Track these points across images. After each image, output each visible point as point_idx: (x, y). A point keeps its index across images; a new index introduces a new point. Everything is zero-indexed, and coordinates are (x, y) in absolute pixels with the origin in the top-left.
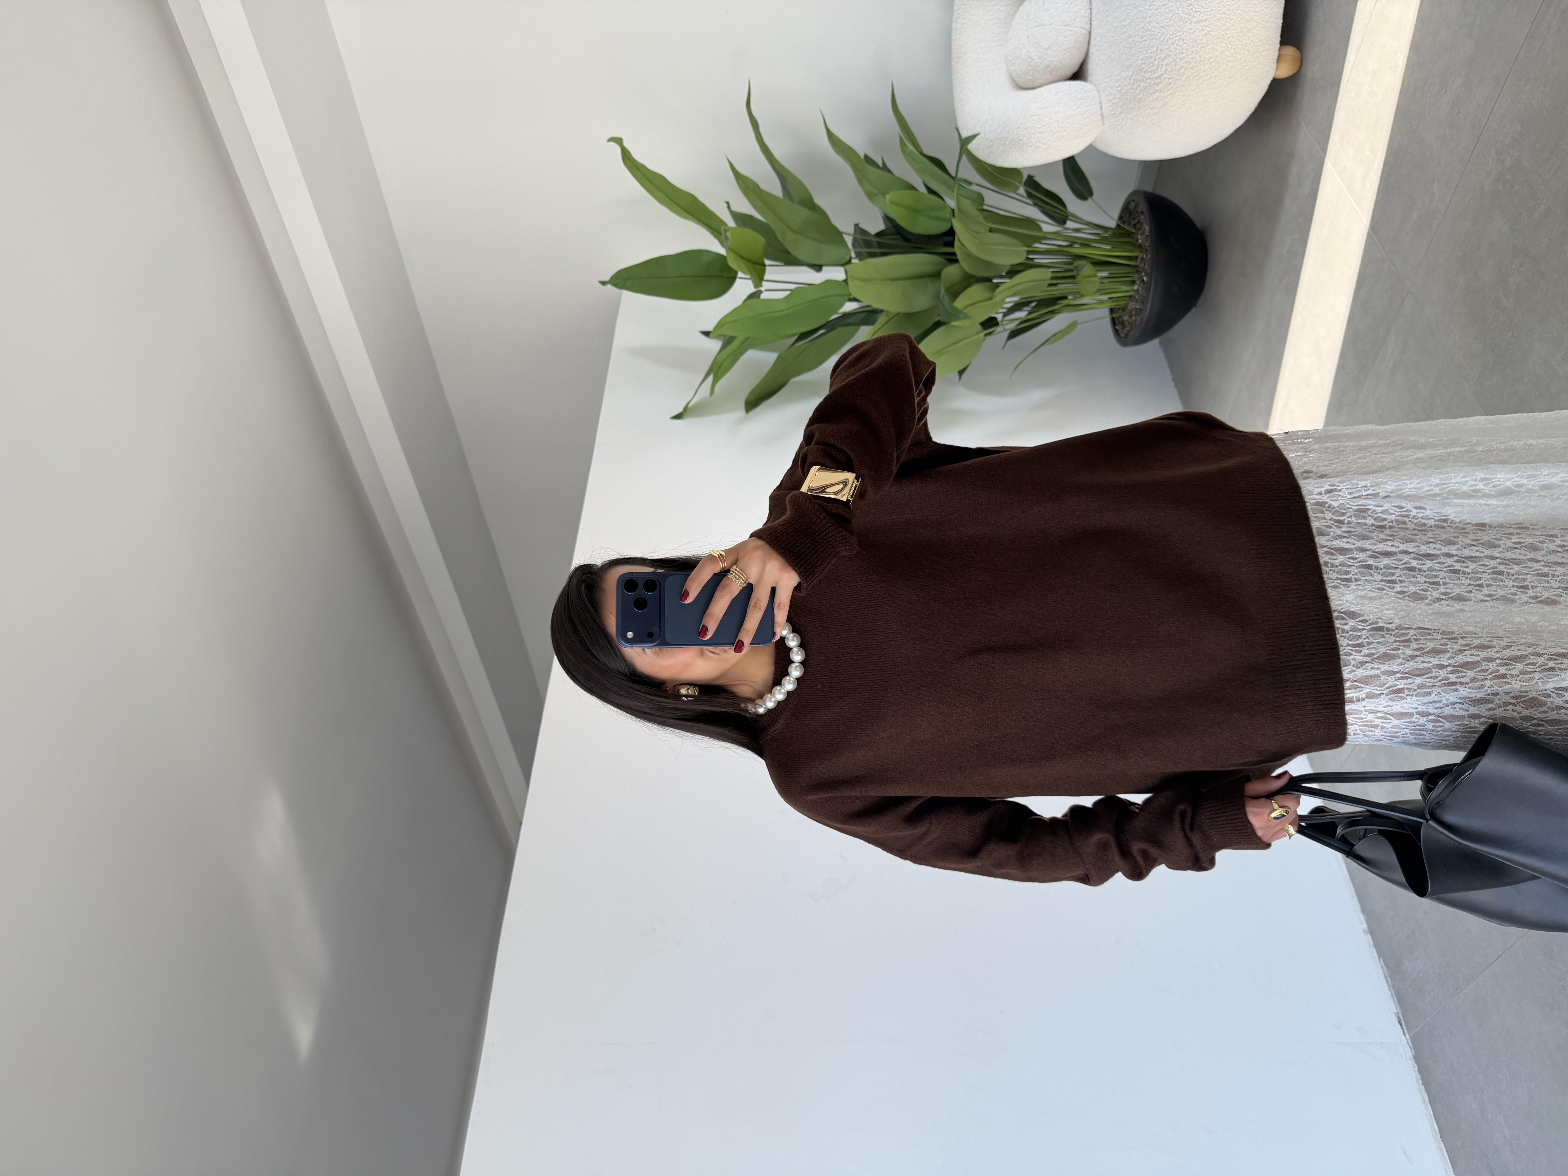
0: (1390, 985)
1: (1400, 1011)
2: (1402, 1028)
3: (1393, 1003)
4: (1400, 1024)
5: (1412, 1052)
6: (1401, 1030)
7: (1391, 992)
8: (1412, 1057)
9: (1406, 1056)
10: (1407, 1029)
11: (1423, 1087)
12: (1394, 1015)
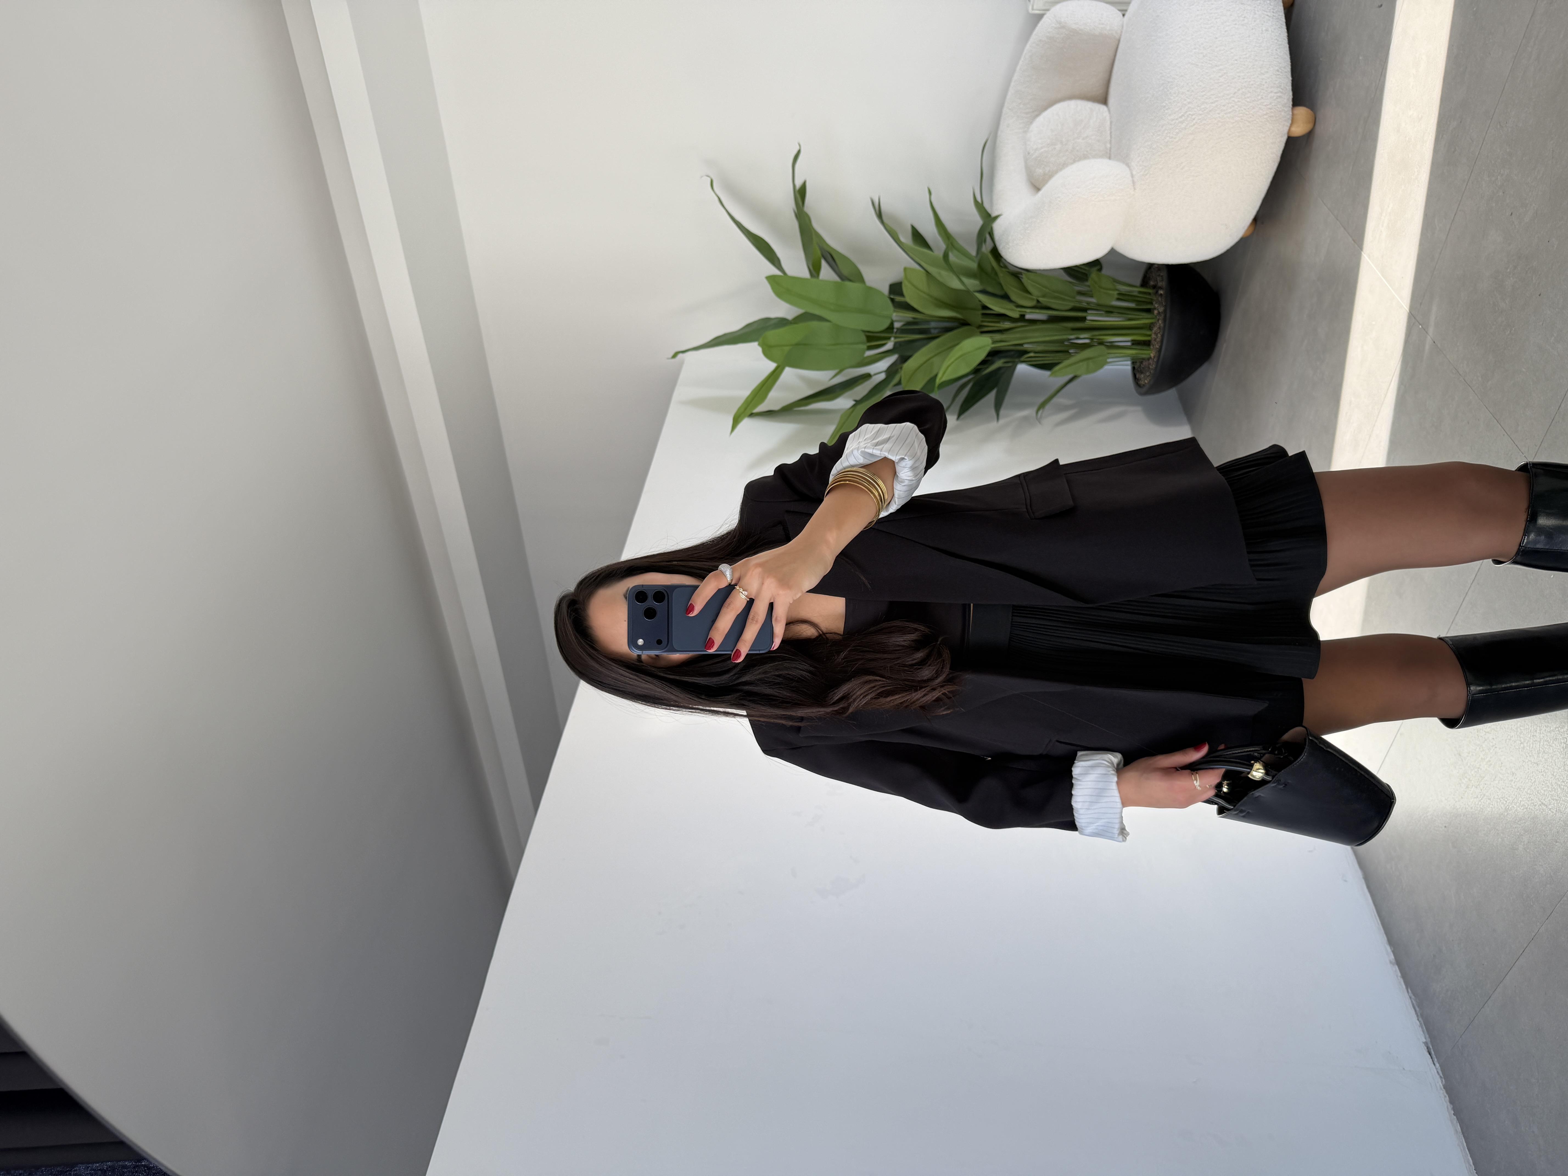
0: (1419, 1014)
1: (1429, 1040)
2: (1432, 1058)
3: (1422, 1033)
4: (1430, 1054)
5: (1442, 1081)
6: (1431, 1060)
7: (1419, 1022)
8: (1442, 1087)
9: (1436, 1085)
10: (1436, 1058)
11: (1455, 1117)
12: (1424, 1045)
